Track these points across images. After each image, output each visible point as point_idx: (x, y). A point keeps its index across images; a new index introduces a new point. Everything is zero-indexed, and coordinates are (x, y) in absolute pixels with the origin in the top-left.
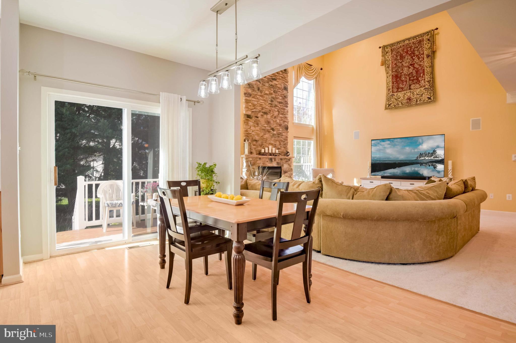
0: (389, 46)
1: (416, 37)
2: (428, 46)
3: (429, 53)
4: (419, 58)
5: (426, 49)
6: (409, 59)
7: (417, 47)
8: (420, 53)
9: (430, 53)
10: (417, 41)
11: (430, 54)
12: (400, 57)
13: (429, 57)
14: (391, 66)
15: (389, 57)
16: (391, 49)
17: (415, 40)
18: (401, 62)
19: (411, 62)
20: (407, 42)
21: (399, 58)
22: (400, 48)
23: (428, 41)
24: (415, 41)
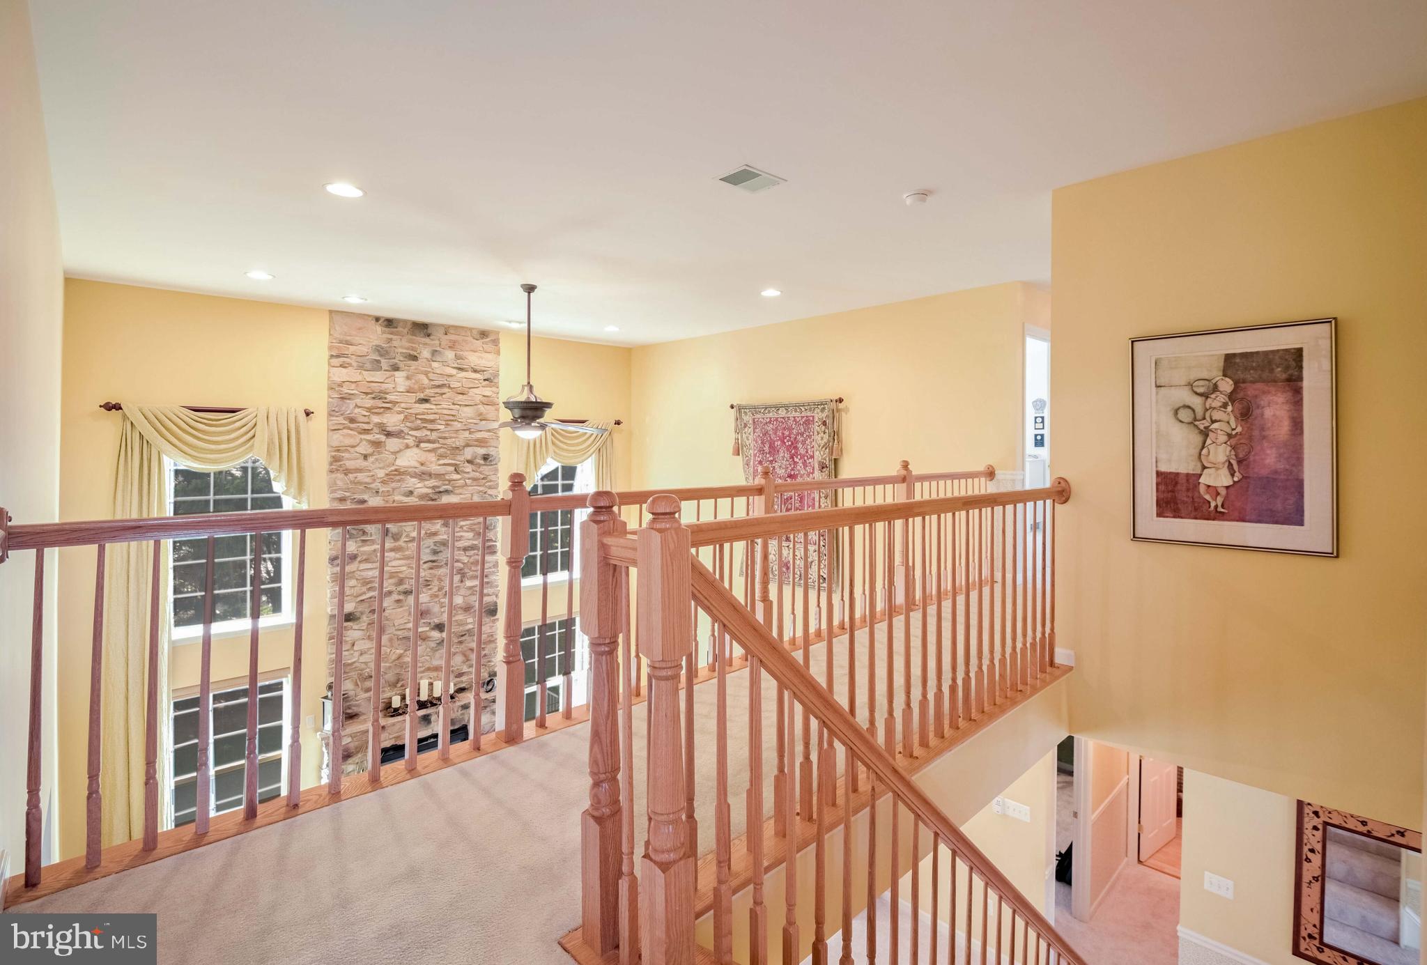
0: (749, 409)
1: (801, 406)
2: (822, 438)
3: (825, 459)
4: (805, 464)
5: (819, 447)
6: (787, 460)
7: (802, 434)
8: (807, 452)
9: (827, 459)
10: (802, 417)
11: (827, 463)
12: (770, 447)
13: (824, 470)
14: (752, 463)
15: (750, 438)
16: (754, 420)
17: (797, 414)
18: (771, 462)
19: (790, 468)
20: (782, 413)
21: (767, 448)
22: (770, 422)
23: (823, 427)
24: (798, 417)
